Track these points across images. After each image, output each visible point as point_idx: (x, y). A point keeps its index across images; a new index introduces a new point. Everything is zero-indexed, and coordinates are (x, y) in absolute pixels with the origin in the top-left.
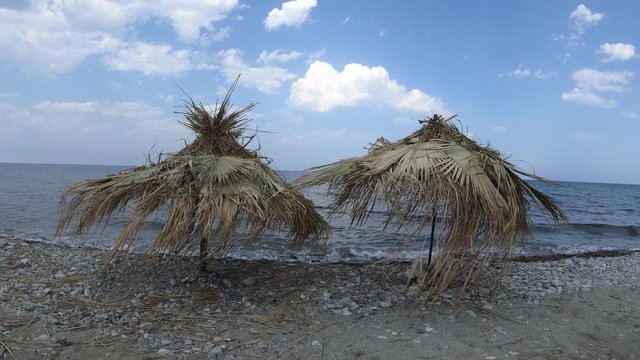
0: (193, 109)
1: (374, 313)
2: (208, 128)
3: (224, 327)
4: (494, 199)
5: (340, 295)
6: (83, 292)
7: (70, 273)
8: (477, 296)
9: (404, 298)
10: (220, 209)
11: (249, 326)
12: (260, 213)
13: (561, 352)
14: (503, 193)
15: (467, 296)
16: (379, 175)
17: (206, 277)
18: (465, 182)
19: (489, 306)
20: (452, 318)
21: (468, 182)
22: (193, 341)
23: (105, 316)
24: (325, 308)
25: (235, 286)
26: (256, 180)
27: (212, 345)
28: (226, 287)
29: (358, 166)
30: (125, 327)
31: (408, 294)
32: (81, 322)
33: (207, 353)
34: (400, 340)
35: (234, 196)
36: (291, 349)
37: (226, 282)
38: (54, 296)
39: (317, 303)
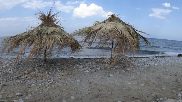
0: (41, 14)
1: (95, 71)
2: (45, 19)
3: (51, 77)
4: (130, 38)
5: (85, 67)
6: (10, 71)
7: (7, 66)
8: (125, 67)
9: (104, 67)
10: (48, 42)
11: (59, 76)
12: (61, 43)
13: (150, 82)
14: (133, 36)
15: (122, 66)
16: (96, 31)
17: (47, 64)
18: (121, 33)
19: (128, 69)
20: (118, 72)
21: (122, 33)
22: (42, 81)
23: (17, 77)
24: (81, 70)
25: (55, 66)
26: (59, 33)
27: (48, 82)
28: (52, 66)
29: (90, 28)
30: (22, 79)
31: (105, 66)
32: (9, 79)
33: (46, 85)
34: (103, 79)
35: (53, 38)
36: (71, 82)
37: (52, 64)
38: (2, 73)
39: (79, 69)
